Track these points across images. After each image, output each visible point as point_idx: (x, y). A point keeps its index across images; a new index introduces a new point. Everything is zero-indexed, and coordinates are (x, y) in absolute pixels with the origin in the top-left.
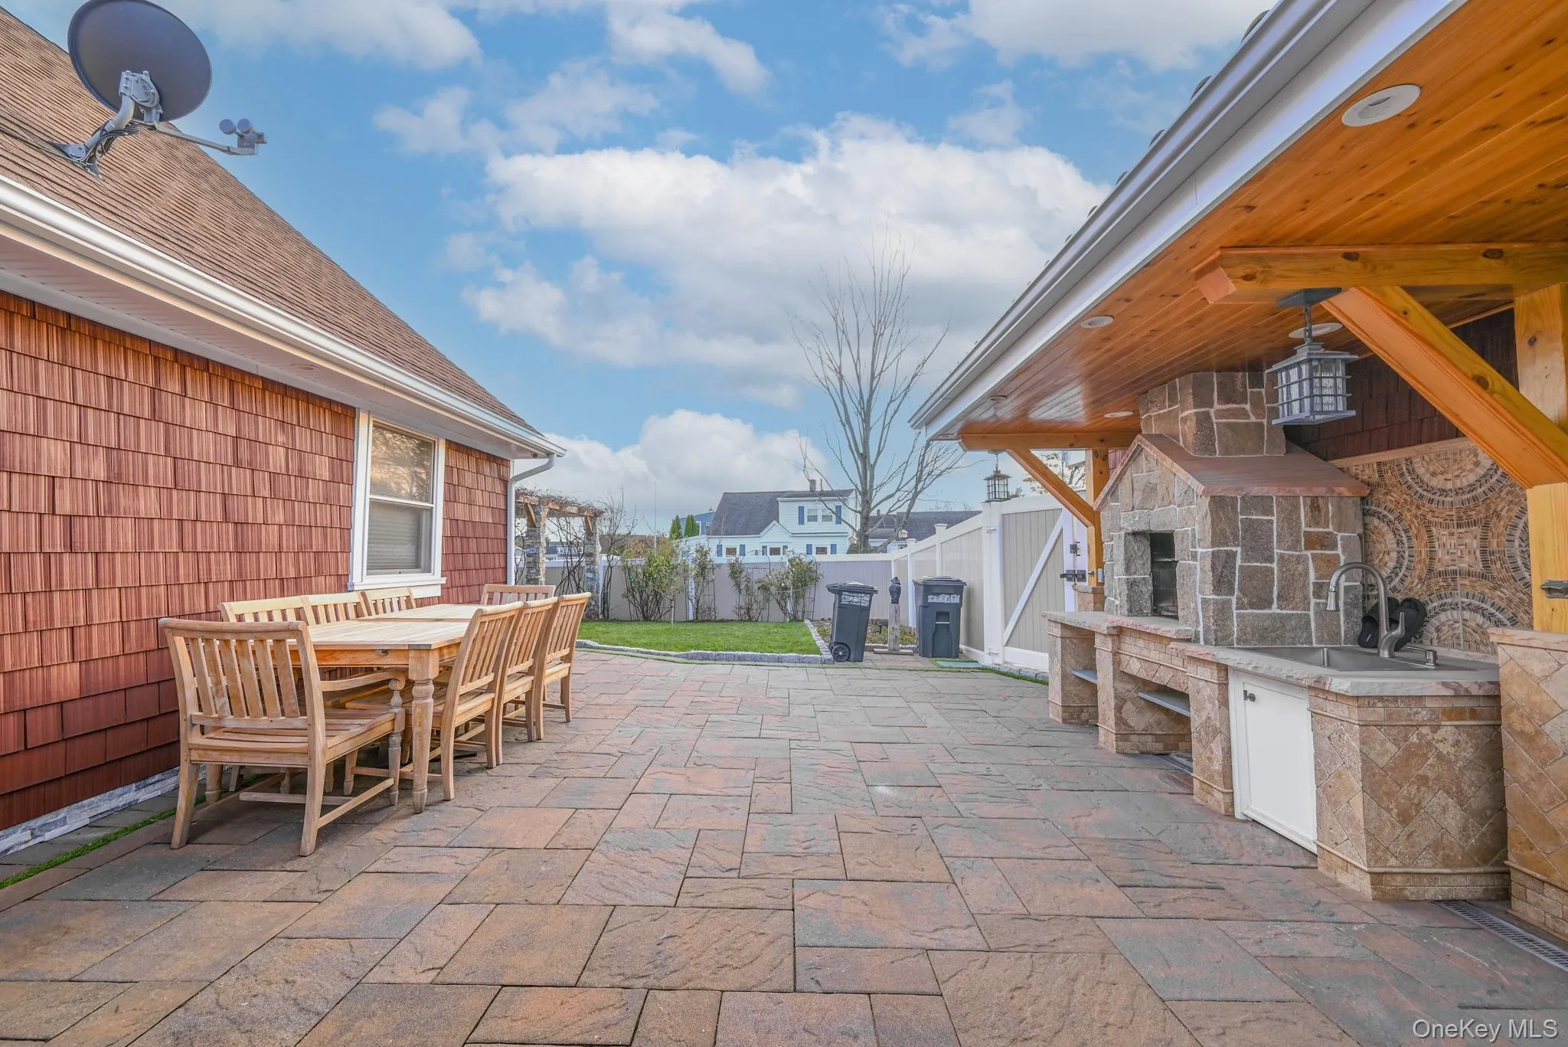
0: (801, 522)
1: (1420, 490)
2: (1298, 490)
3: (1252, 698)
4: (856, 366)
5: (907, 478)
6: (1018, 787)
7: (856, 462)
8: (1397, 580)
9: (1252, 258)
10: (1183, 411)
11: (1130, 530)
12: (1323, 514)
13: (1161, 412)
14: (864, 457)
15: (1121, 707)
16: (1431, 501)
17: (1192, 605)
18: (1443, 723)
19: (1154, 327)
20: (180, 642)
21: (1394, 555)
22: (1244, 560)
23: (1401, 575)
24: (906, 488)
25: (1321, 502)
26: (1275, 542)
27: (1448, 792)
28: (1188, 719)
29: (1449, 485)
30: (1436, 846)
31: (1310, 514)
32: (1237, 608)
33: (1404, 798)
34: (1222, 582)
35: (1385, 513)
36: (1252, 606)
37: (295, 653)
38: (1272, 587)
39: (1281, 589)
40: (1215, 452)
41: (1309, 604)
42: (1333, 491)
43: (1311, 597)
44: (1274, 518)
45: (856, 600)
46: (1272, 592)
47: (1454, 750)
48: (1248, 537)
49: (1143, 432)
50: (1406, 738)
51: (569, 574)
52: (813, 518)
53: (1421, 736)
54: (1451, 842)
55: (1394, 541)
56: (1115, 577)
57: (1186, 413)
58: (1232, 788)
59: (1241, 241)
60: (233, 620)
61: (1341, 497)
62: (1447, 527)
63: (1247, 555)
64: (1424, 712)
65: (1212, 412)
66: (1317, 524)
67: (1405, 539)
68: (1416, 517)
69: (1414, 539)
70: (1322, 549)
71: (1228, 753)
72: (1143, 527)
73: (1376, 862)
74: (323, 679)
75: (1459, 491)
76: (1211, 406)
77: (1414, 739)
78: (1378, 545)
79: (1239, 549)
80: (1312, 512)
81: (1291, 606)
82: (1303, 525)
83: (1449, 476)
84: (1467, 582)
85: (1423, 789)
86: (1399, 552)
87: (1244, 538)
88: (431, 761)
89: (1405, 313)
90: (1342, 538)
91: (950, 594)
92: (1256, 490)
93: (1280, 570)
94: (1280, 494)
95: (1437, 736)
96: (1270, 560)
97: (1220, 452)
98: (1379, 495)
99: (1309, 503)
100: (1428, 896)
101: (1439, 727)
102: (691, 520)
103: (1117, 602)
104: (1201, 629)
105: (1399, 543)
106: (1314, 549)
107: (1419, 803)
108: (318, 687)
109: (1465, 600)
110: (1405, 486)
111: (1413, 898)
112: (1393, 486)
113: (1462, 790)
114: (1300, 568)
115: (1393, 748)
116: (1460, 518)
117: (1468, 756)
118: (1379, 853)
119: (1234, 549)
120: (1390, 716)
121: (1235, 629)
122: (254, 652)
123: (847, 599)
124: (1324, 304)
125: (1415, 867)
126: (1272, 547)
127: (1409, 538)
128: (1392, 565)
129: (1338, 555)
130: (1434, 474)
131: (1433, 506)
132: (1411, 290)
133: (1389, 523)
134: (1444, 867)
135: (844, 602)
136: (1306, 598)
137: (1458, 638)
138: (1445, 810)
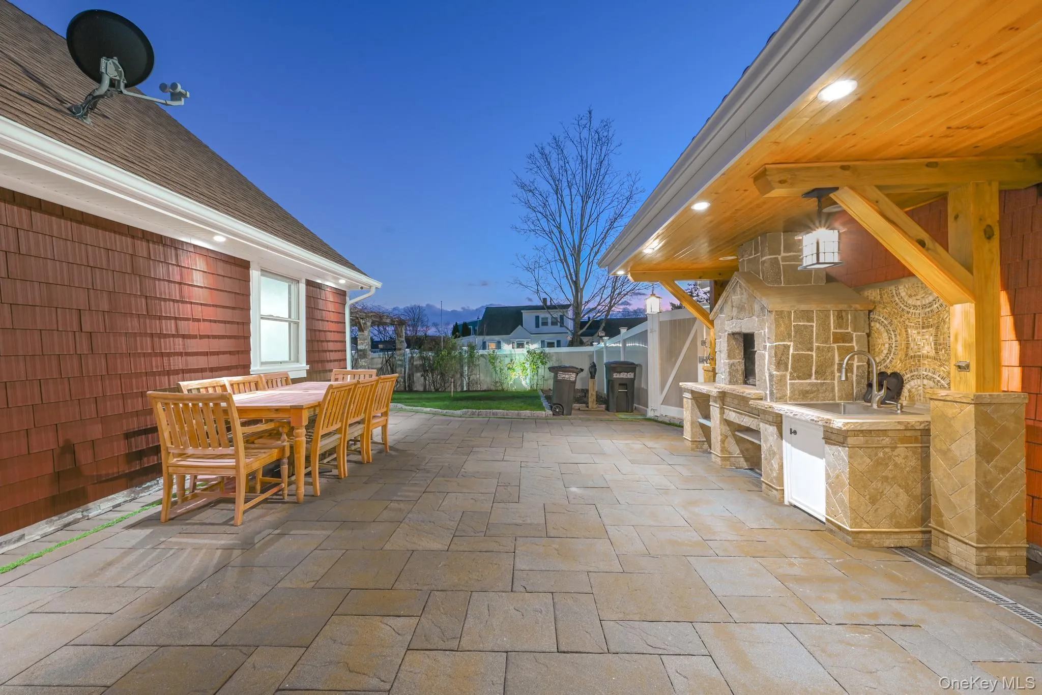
0: (537, 326)
1: (902, 306)
2: (829, 307)
3: (795, 432)
4: (570, 223)
5: (604, 296)
6: (657, 488)
7: (571, 287)
8: (888, 361)
9: (785, 170)
10: (762, 257)
11: (730, 331)
12: (845, 320)
13: (751, 257)
14: (576, 283)
15: (724, 441)
16: (908, 312)
17: (764, 378)
18: (898, 445)
19: (737, 208)
20: (159, 406)
21: (887, 346)
22: (795, 350)
23: (890, 358)
24: (603, 304)
25: (844, 314)
26: (814, 338)
27: (900, 486)
28: (760, 446)
29: (918, 303)
30: (892, 516)
31: (836, 322)
32: (790, 380)
33: (873, 489)
34: (780, 363)
35: (883, 320)
36: (799, 378)
37: (225, 411)
38: (812, 366)
39: (818, 367)
40: (781, 283)
41: (834, 376)
42: (851, 307)
43: (836, 371)
44: (814, 325)
45: (567, 376)
46: (811, 369)
47: (904, 461)
48: (798, 336)
49: (740, 270)
50: (876, 455)
51: (387, 362)
52: (545, 324)
53: (885, 453)
54: (900, 514)
55: (887, 337)
56: (722, 361)
57: (764, 259)
58: (783, 486)
59: (776, 160)
60: (186, 392)
61: (856, 310)
62: (917, 328)
63: (797, 346)
64: (887, 439)
65: (780, 257)
66: (841, 327)
67: (893, 337)
68: (900, 322)
69: (898, 336)
70: (843, 343)
71: (781, 467)
72: (737, 330)
73: (856, 525)
74: (242, 426)
75: (924, 307)
76: (779, 254)
77: (881, 455)
78: (878, 340)
79: (792, 344)
80: (838, 319)
81: (823, 378)
82: (832, 328)
83: (918, 297)
84: (926, 362)
85: (885, 483)
86: (889, 344)
87: (795, 337)
88: (305, 475)
89: (877, 202)
90: (856, 335)
91: (628, 372)
92: (804, 307)
93: (817, 356)
94: (818, 309)
95: (895, 453)
96: (811, 349)
97: (784, 283)
98: (879, 308)
99: (836, 314)
100: (885, 545)
101: (896, 447)
102: (465, 325)
103: (723, 377)
104: (768, 392)
105: (890, 338)
106: (839, 343)
107: (882, 492)
108: (240, 431)
109: (924, 373)
110: (894, 304)
111: (877, 546)
112: (887, 303)
113: (908, 484)
114: (830, 354)
115: (868, 460)
116: (924, 323)
117: (912, 465)
118: (857, 521)
119: (789, 344)
120: (867, 442)
121: (788, 392)
122: (202, 411)
123: (562, 376)
124: (832, 195)
125: (879, 528)
126: (812, 342)
127: (896, 336)
128: (885, 352)
129: (853, 346)
130: (910, 296)
131: (910, 315)
132: (880, 188)
133: (885, 326)
134: (896, 528)
135: (559, 378)
136: (833, 373)
137: (920, 396)
138: (897, 495)
